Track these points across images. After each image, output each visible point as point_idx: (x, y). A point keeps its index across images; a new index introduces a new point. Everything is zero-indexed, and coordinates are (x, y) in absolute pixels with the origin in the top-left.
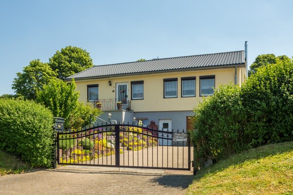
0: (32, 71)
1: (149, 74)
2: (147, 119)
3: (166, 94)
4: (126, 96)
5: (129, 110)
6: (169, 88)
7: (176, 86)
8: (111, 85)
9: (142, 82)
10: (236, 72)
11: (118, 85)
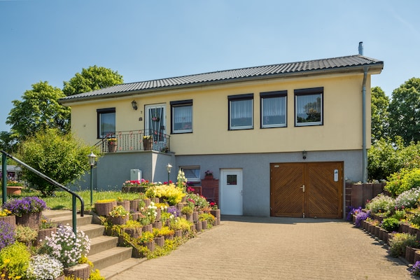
0: (35, 98)
1: (201, 86)
2: (199, 168)
3: (232, 124)
4: (162, 128)
5: (166, 152)
6: (237, 112)
7: (251, 109)
8: (136, 108)
9: (189, 103)
10: (365, 80)
11: (148, 108)
